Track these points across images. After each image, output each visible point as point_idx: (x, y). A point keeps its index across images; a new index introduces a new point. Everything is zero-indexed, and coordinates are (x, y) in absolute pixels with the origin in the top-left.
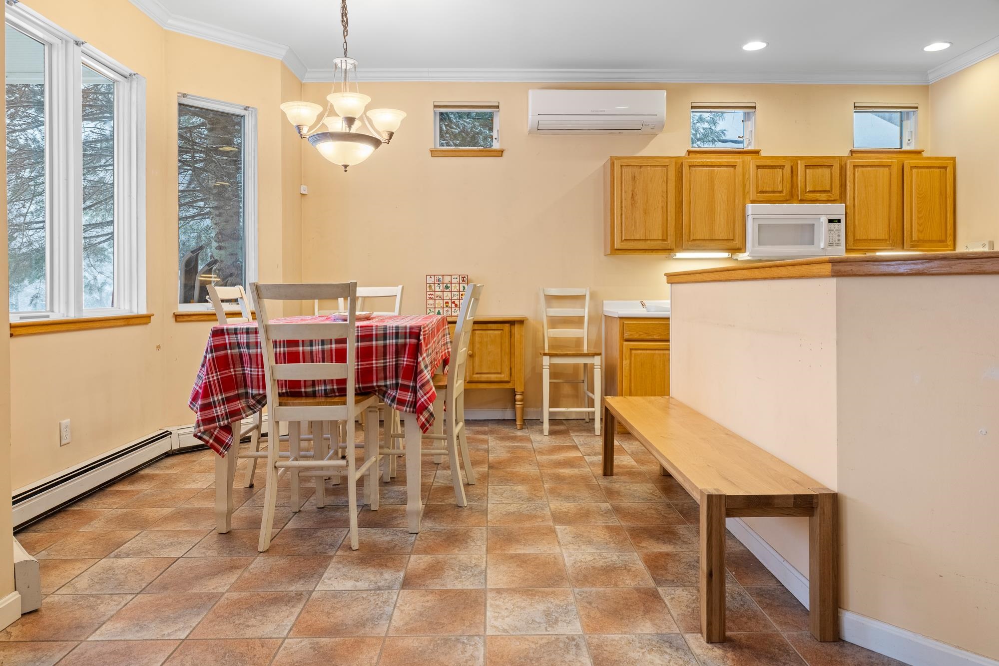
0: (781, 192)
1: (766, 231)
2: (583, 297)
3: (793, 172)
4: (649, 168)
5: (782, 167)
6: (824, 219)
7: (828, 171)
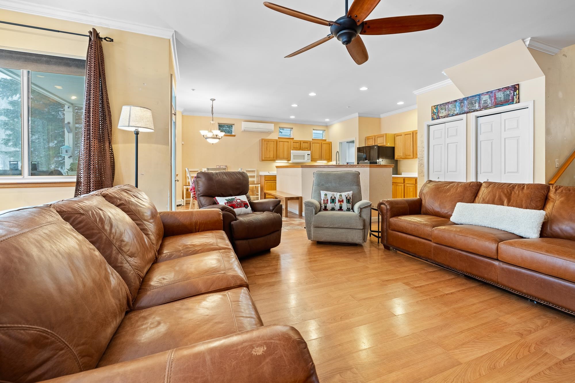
0: (298, 148)
1: (296, 157)
2: (255, 171)
3: (300, 144)
4: (270, 142)
5: (298, 143)
6: (307, 154)
7: (307, 144)
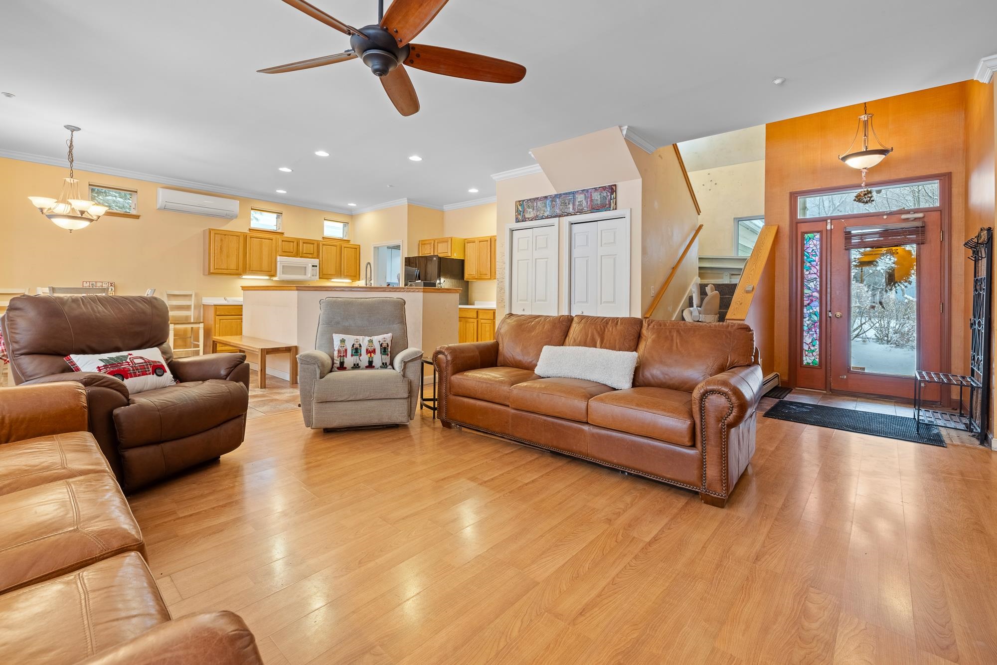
0: (293, 252)
1: (286, 269)
2: (191, 295)
3: (298, 244)
4: (230, 236)
5: (293, 242)
6: (310, 265)
7: (312, 246)
